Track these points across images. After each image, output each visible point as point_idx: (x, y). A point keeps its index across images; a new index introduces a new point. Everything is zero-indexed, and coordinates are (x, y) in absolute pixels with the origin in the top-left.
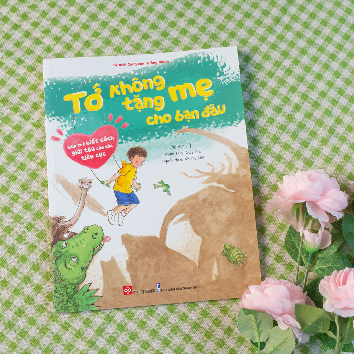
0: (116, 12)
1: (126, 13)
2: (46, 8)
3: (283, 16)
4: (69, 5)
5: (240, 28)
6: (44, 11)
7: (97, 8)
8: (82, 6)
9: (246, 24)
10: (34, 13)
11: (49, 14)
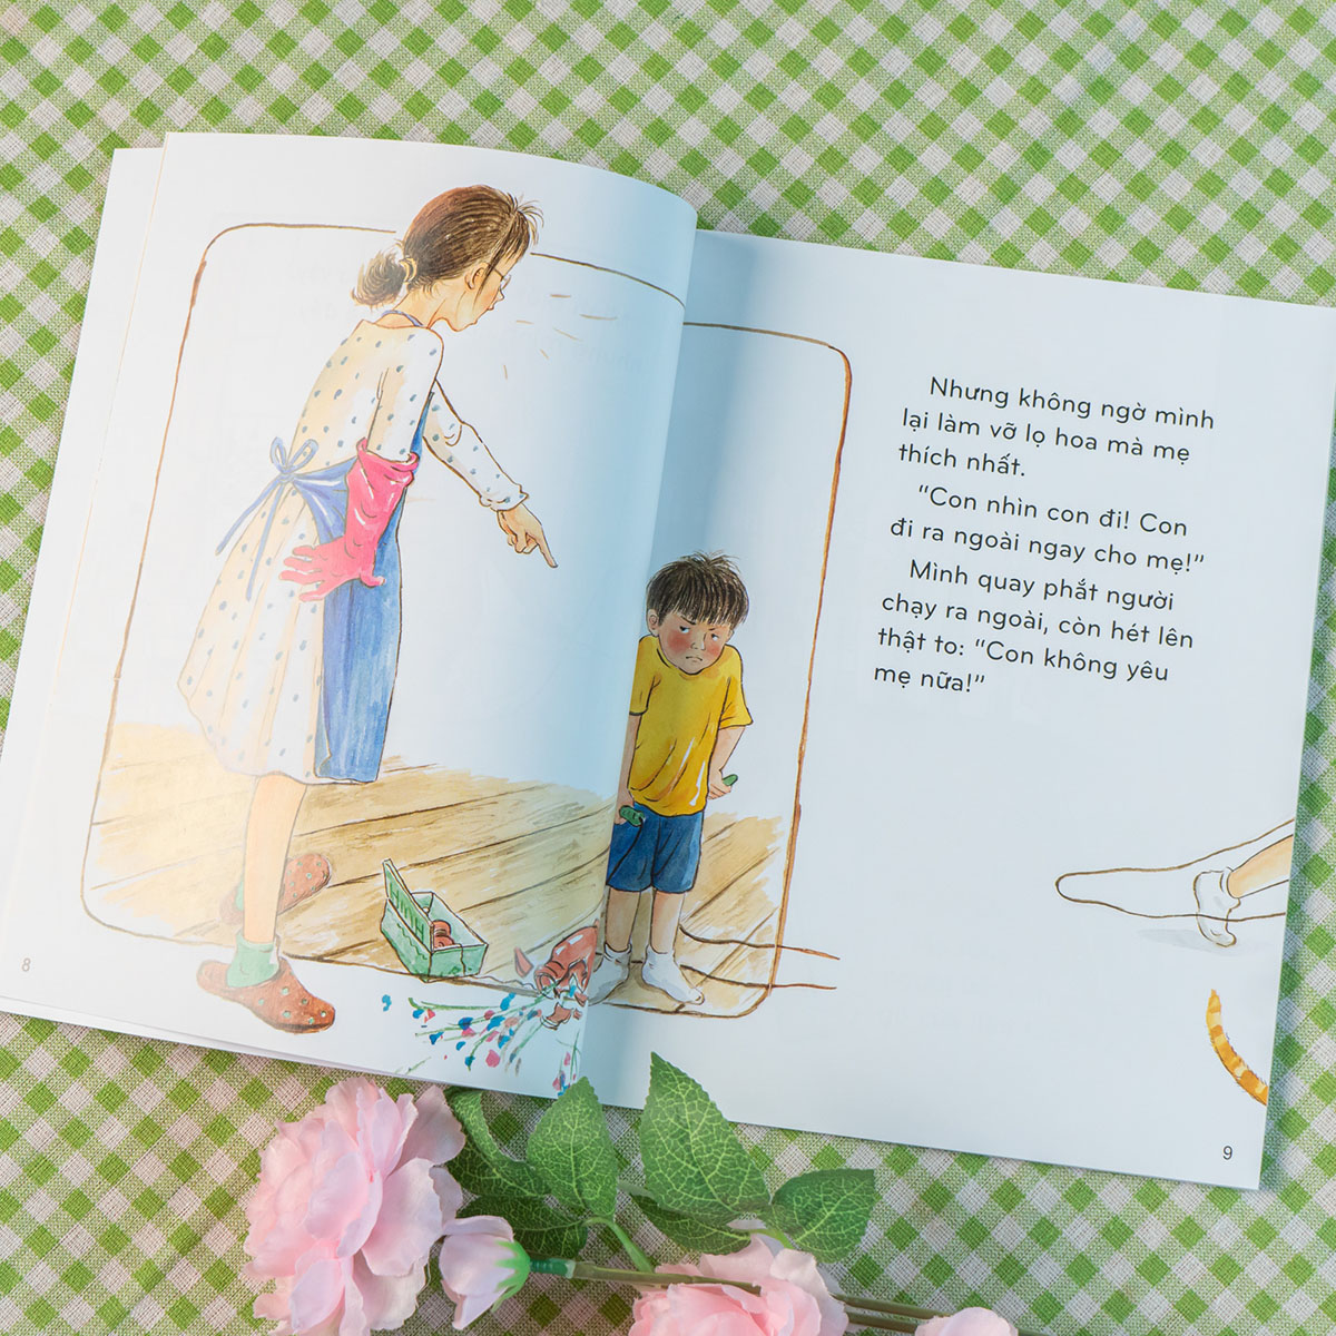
0: (432, 98)
1: (467, 105)
2: (192, 57)
3: (1031, 176)
4: (272, 55)
5: (865, 203)
6: (182, 68)
7: (370, 75)
8: (316, 64)
9: (888, 192)
10: (147, 69)
11: (200, 80)
